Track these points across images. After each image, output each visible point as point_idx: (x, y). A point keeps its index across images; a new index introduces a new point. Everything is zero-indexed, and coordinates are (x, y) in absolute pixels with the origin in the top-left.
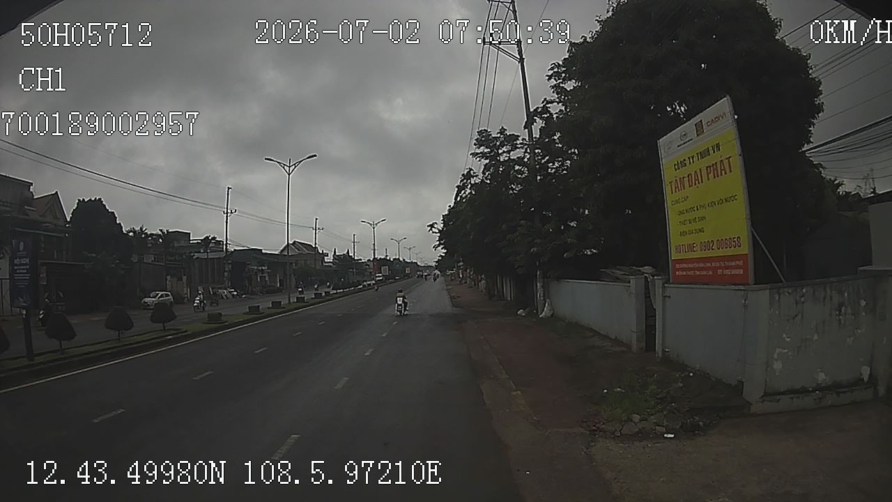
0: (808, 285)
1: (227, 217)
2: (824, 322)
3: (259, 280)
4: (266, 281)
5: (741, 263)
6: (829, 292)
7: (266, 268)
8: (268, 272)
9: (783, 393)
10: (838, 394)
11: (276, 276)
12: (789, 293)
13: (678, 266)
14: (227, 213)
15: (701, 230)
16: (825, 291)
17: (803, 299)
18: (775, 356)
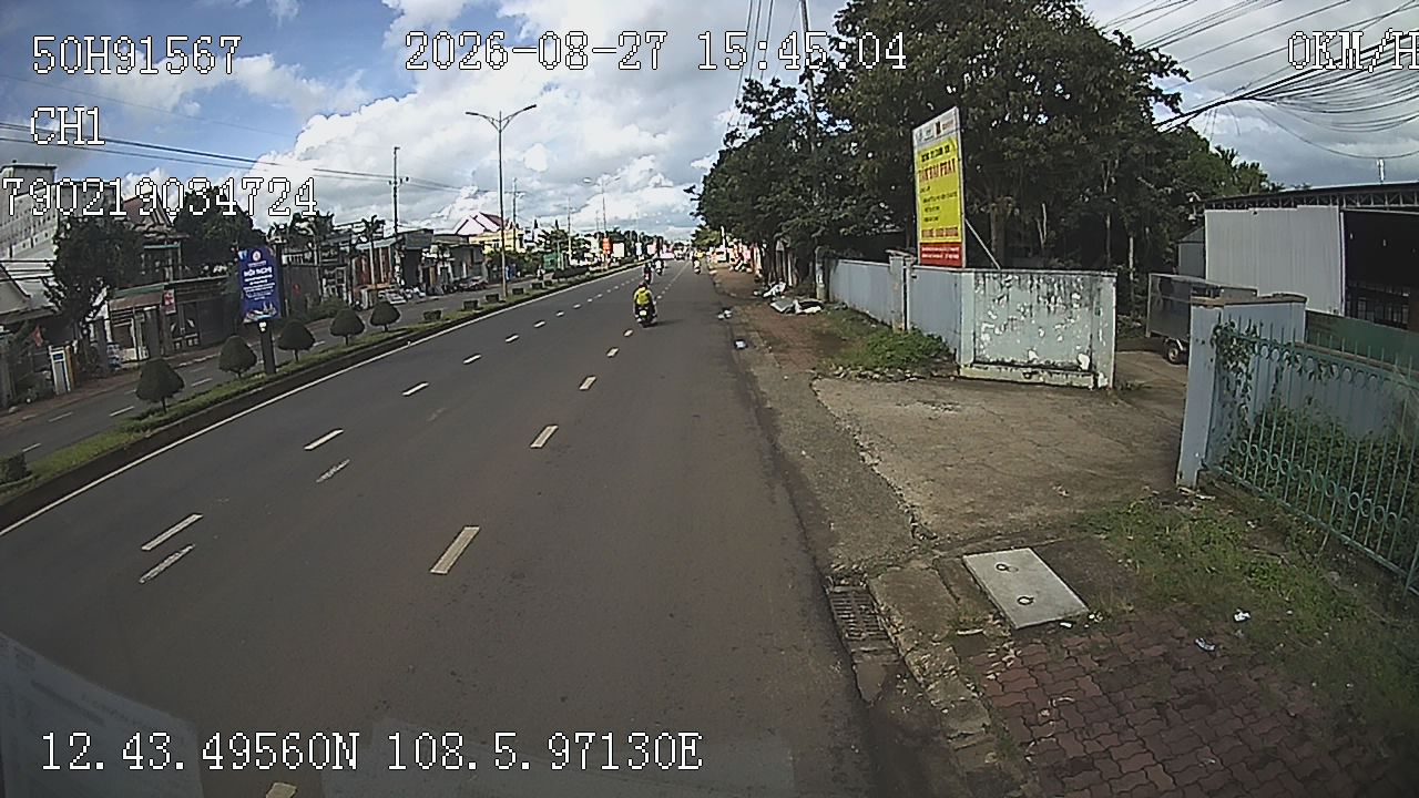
0: (1012, 273)
1: (395, 188)
2: (1031, 307)
3: (439, 273)
4: (448, 274)
5: (957, 249)
6: (1036, 282)
7: (448, 256)
8: (452, 262)
9: (993, 363)
10: (1051, 374)
11: (461, 265)
12: (994, 278)
13: (923, 249)
14: (396, 183)
15: (937, 219)
16: (1032, 279)
17: (1008, 284)
18: (983, 330)
